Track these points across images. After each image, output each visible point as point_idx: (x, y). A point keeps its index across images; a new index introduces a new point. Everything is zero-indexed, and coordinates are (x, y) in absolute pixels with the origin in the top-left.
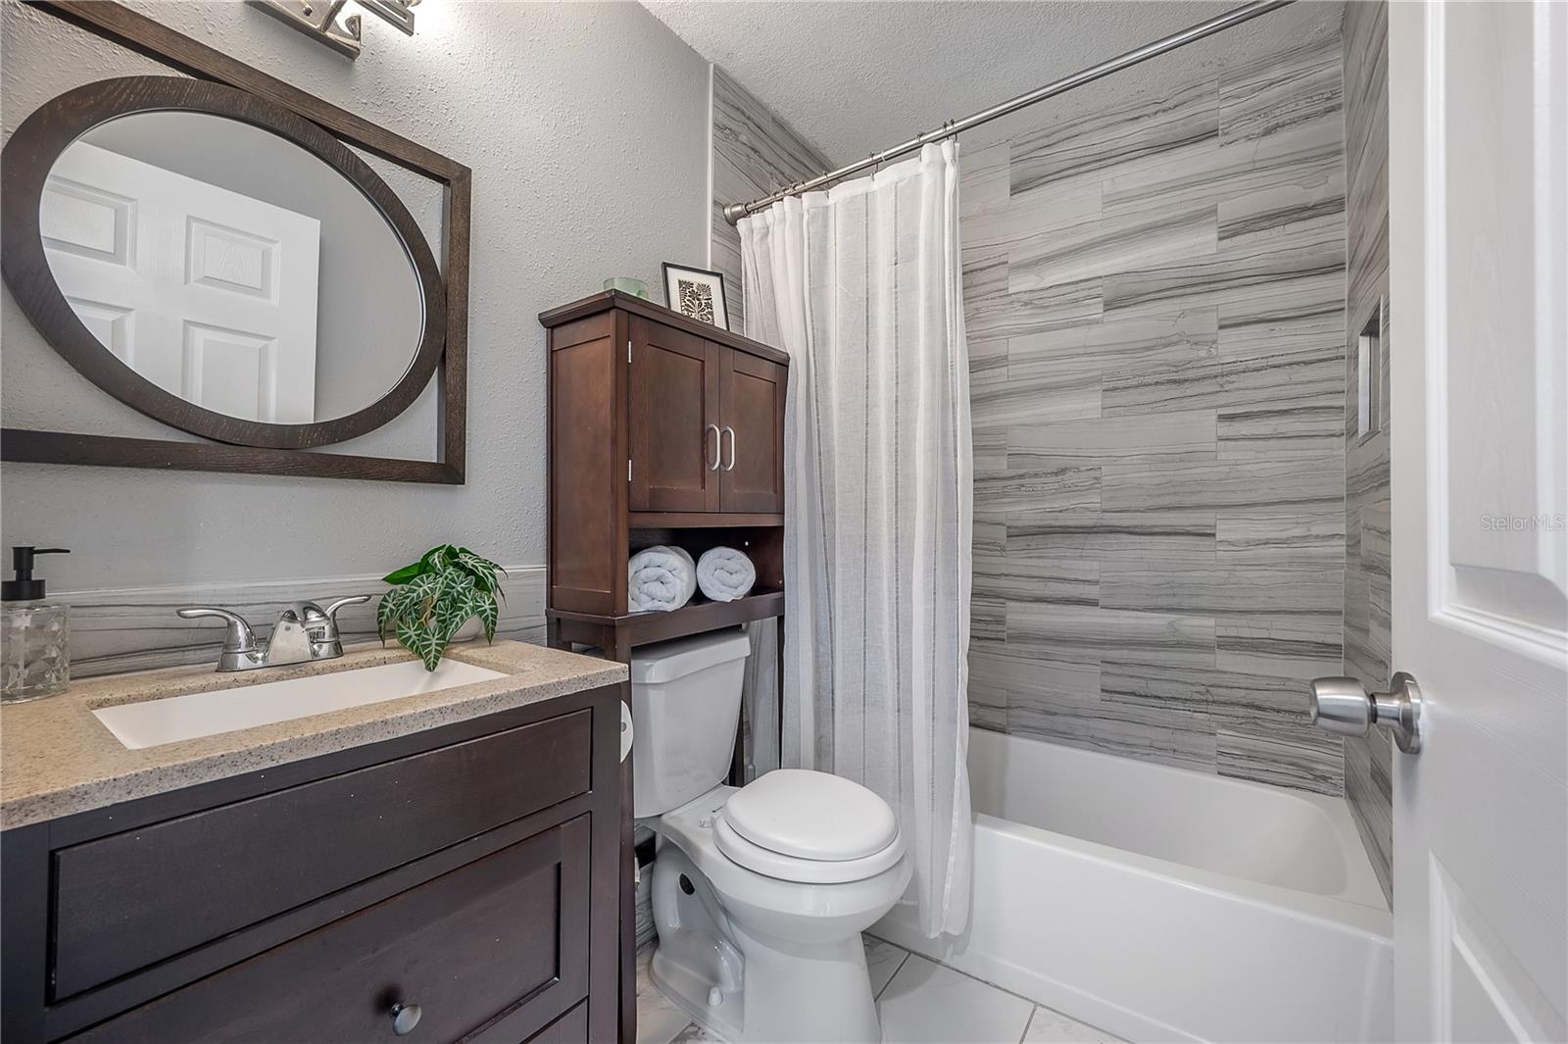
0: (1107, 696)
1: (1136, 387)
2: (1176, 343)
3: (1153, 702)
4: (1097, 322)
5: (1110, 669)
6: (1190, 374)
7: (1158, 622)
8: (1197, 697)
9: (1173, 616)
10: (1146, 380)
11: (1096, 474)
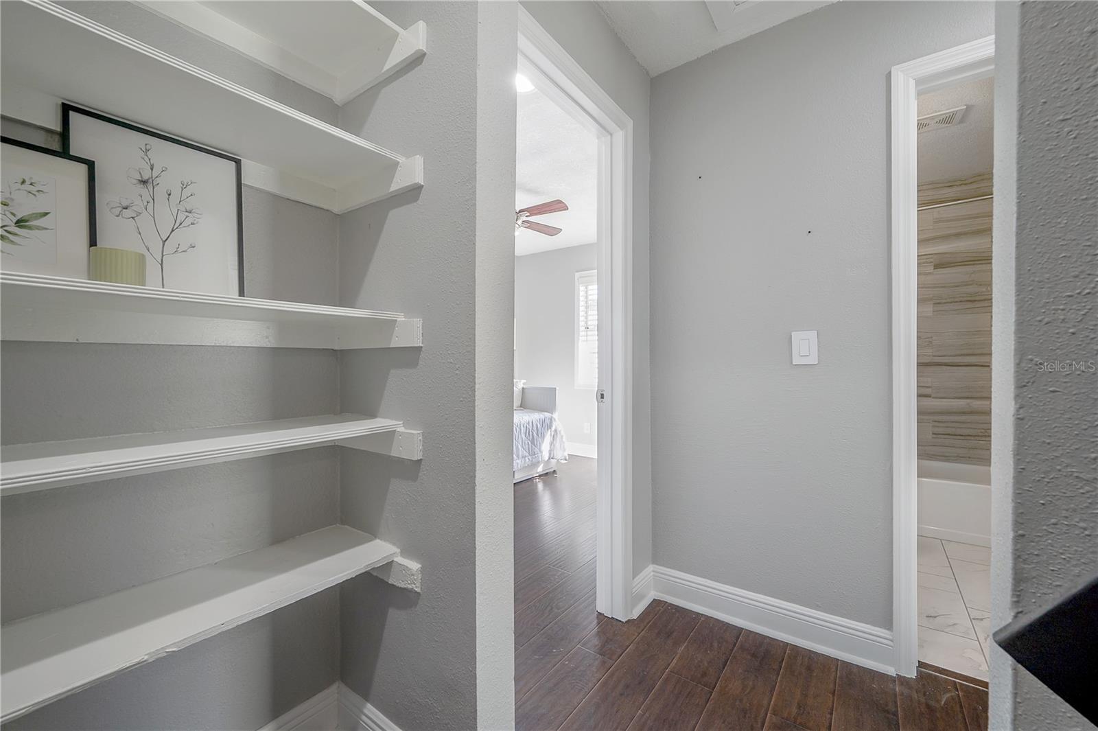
0: (934, 436)
1: (951, 302)
2: (971, 285)
3: (959, 437)
4: (930, 273)
5: (936, 424)
6: (977, 298)
7: (962, 403)
8: (980, 434)
9: (968, 401)
10: (956, 300)
11: (930, 340)
